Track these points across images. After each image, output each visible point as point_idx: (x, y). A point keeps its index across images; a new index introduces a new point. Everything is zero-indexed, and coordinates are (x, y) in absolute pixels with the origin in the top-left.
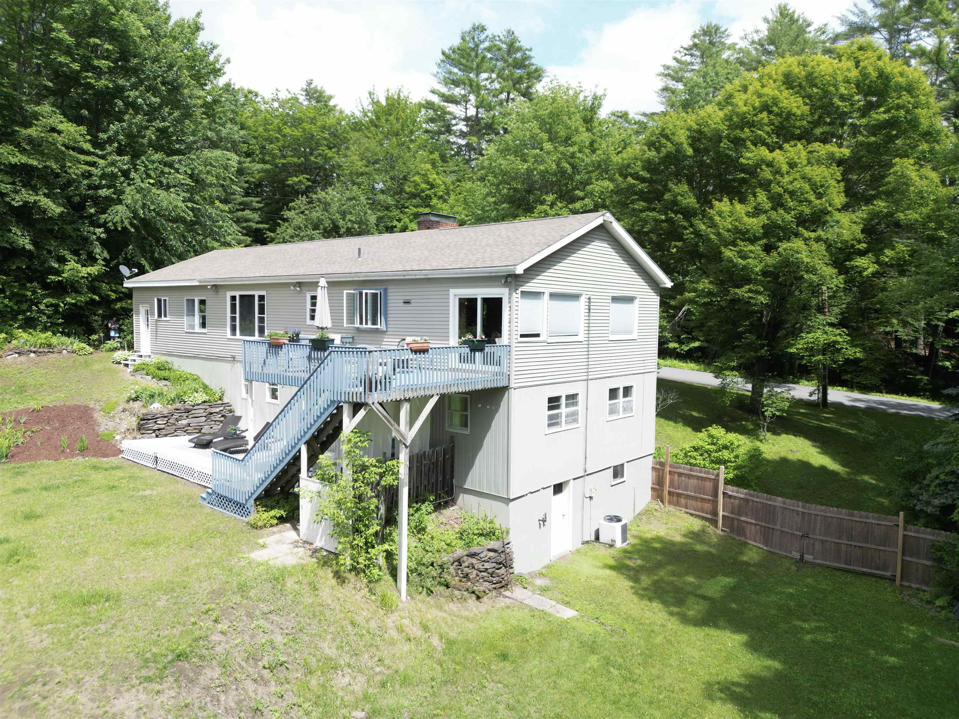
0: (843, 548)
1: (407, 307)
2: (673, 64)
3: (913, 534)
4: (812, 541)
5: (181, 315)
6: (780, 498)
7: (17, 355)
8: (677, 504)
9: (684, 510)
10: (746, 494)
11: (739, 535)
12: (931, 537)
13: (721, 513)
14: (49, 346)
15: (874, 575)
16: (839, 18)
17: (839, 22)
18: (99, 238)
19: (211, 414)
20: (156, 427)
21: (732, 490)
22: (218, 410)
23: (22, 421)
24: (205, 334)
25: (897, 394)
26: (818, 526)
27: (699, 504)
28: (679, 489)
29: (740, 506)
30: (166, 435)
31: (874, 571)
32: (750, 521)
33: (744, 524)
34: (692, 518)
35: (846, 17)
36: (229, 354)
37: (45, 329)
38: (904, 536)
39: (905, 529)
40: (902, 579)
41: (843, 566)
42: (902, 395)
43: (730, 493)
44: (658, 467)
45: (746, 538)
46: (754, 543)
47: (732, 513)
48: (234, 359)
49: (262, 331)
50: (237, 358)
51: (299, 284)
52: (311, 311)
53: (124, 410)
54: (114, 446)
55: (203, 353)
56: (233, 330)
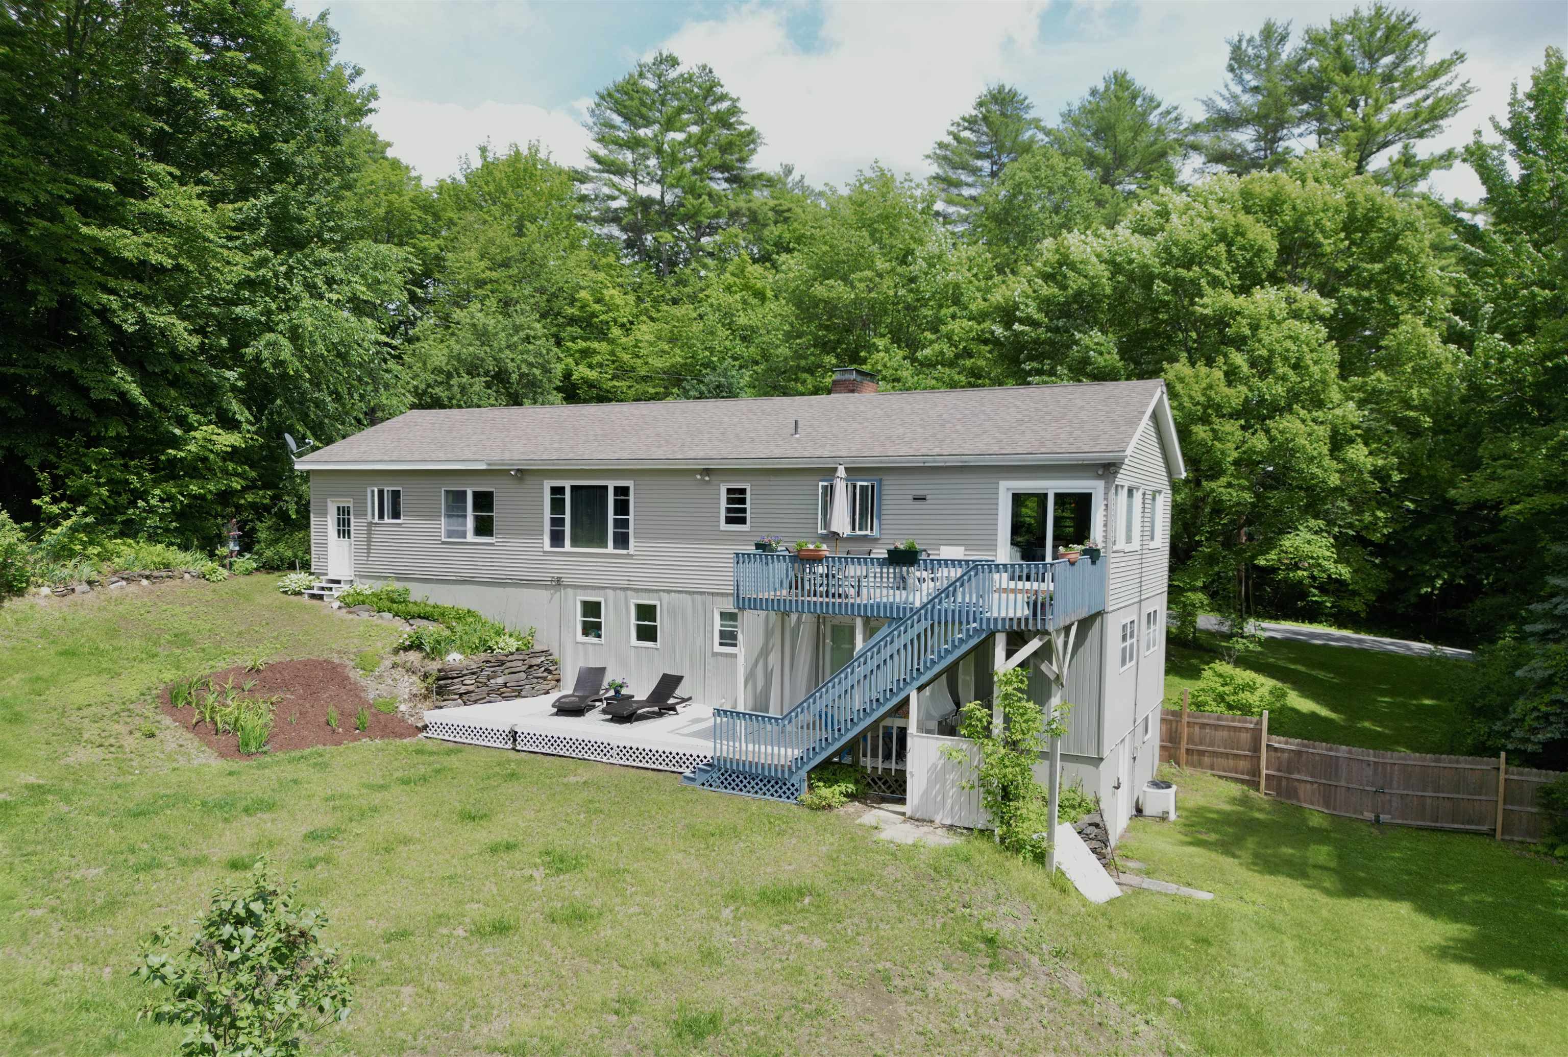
0: (1429, 801)
1: (919, 505)
2: (949, 139)
3: (1515, 777)
4: (1388, 797)
5: (433, 515)
6: (1344, 747)
7: (124, 583)
8: (1200, 765)
9: (1210, 772)
10: (1298, 745)
11: (1289, 798)
12: (1537, 779)
13: (1264, 772)
14: (167, 566)
15: (1467, 832)
16: (1204, 102)
17: (1204, 108)
18: (234, 388)
19: (531, 666)
20: (463, 689)
21: (1278, 742)
22: (538, 661)
23: (247, 687)
24: (492, 544)
25: (1296, 620)
26: (1395, 778)
27: (1231, 762)
28: (1201, 744)
29: (1289, 762)
30: (476, 702)
31: (1468, 827)
32: (1305, 778)
33: (1296, 783)
34: (1222, 782)
35: (1214, 102)
36: (547, 576)
37: (153, 538)
38: (1506, 780)
39: (1506, 772)
40: (1503, 834)
41: (1428, 824)
42: (1303, 622)
43: (1276, 745)
44: (1170, 717)
45: (1299, 800)
46: (1311, 807)
47: (1279, 770)
48: (558, 583)
49: (622, 541)
50: (566, 581)
51: (707, 471)
52: (729, 510)
53: (394, 666)
54: (403, 720)
55: (484, 574)
56: (557, 538)
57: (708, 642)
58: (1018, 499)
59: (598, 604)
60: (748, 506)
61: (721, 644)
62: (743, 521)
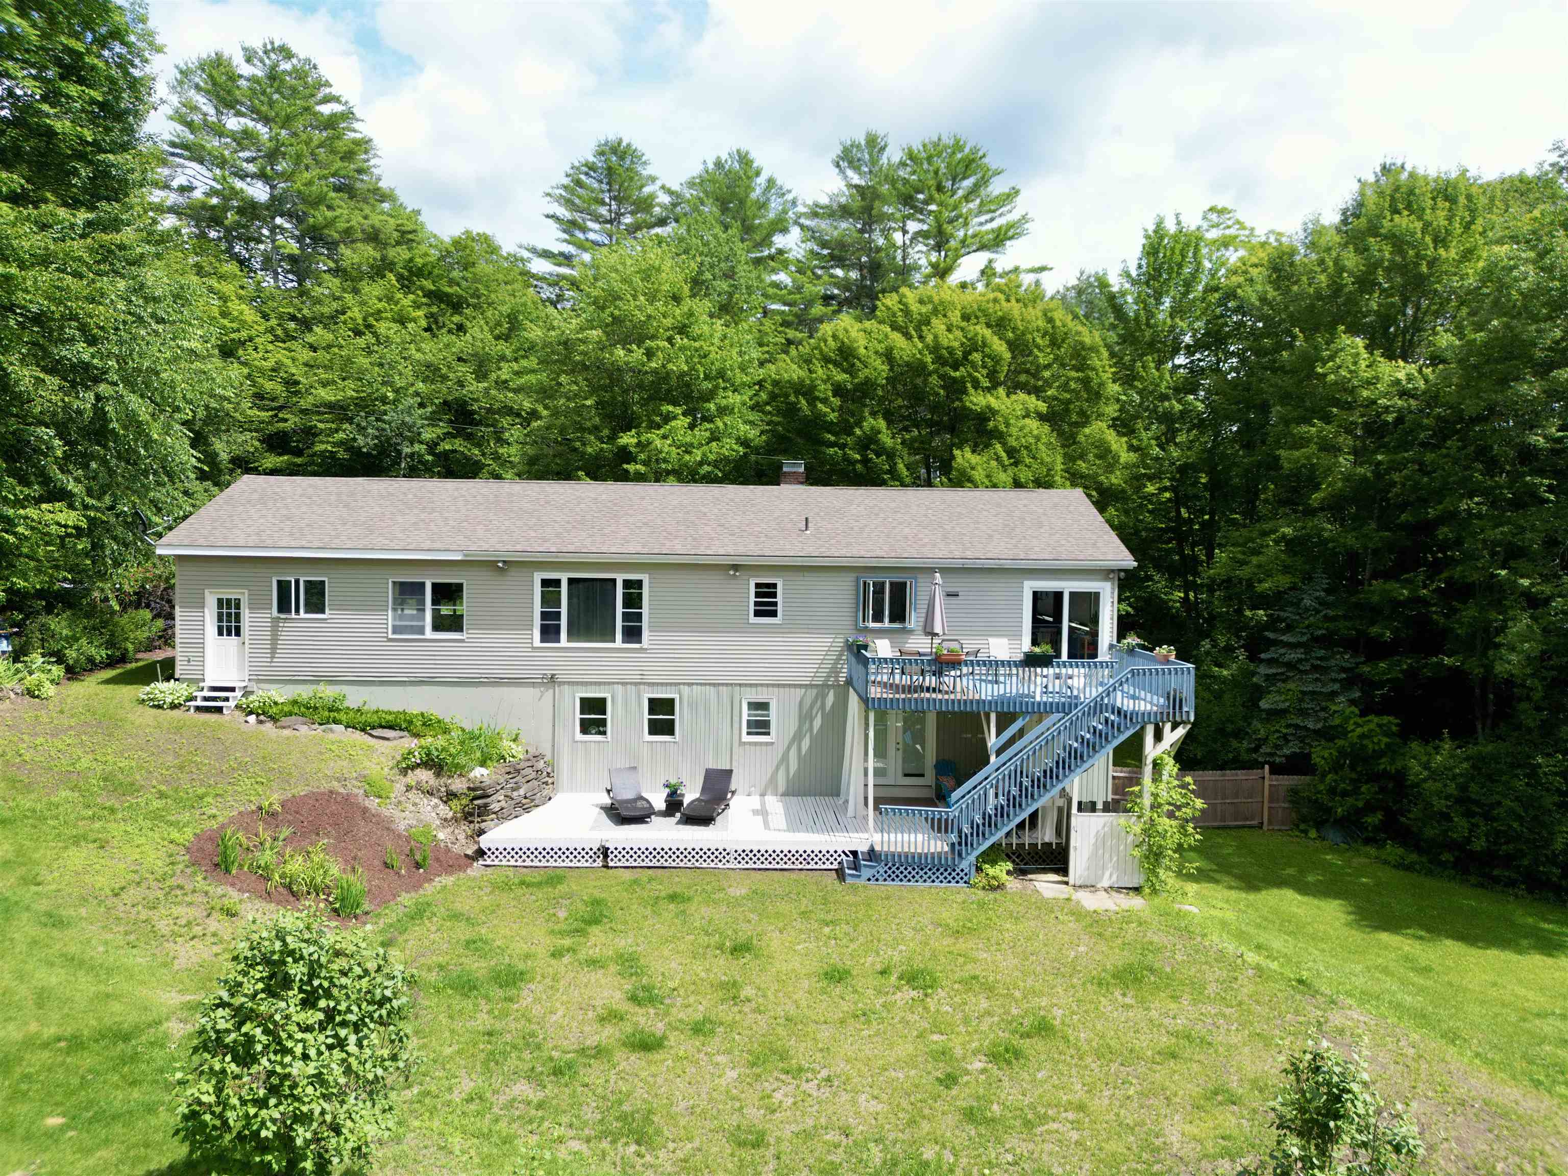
0: (1219, 806)
1: (952, 600)
3: (1274, 783)
5: (378, 607)
19: (537, 772)
20: (498, 807)
22: (541, 765)
24: (462, 641)
31: (1244, 823)
36: (538, 673)
38: (1269, 785)
39: (1269, 780)
40: (1268, 825)
41: (1220, 823)
48: (553, 679)
49: (633, 634)
50: (560, 678)
51: (736, 567)
52: (756, 604)
53: (409, 788)
54: (448, 850)
55: (452, 674)
56: (549, 632)
57: (736, 732)
58: (1037, 596)
59: (603, 701)
60: (779, 599)
61: (749, 733)
62: (774, 614)
